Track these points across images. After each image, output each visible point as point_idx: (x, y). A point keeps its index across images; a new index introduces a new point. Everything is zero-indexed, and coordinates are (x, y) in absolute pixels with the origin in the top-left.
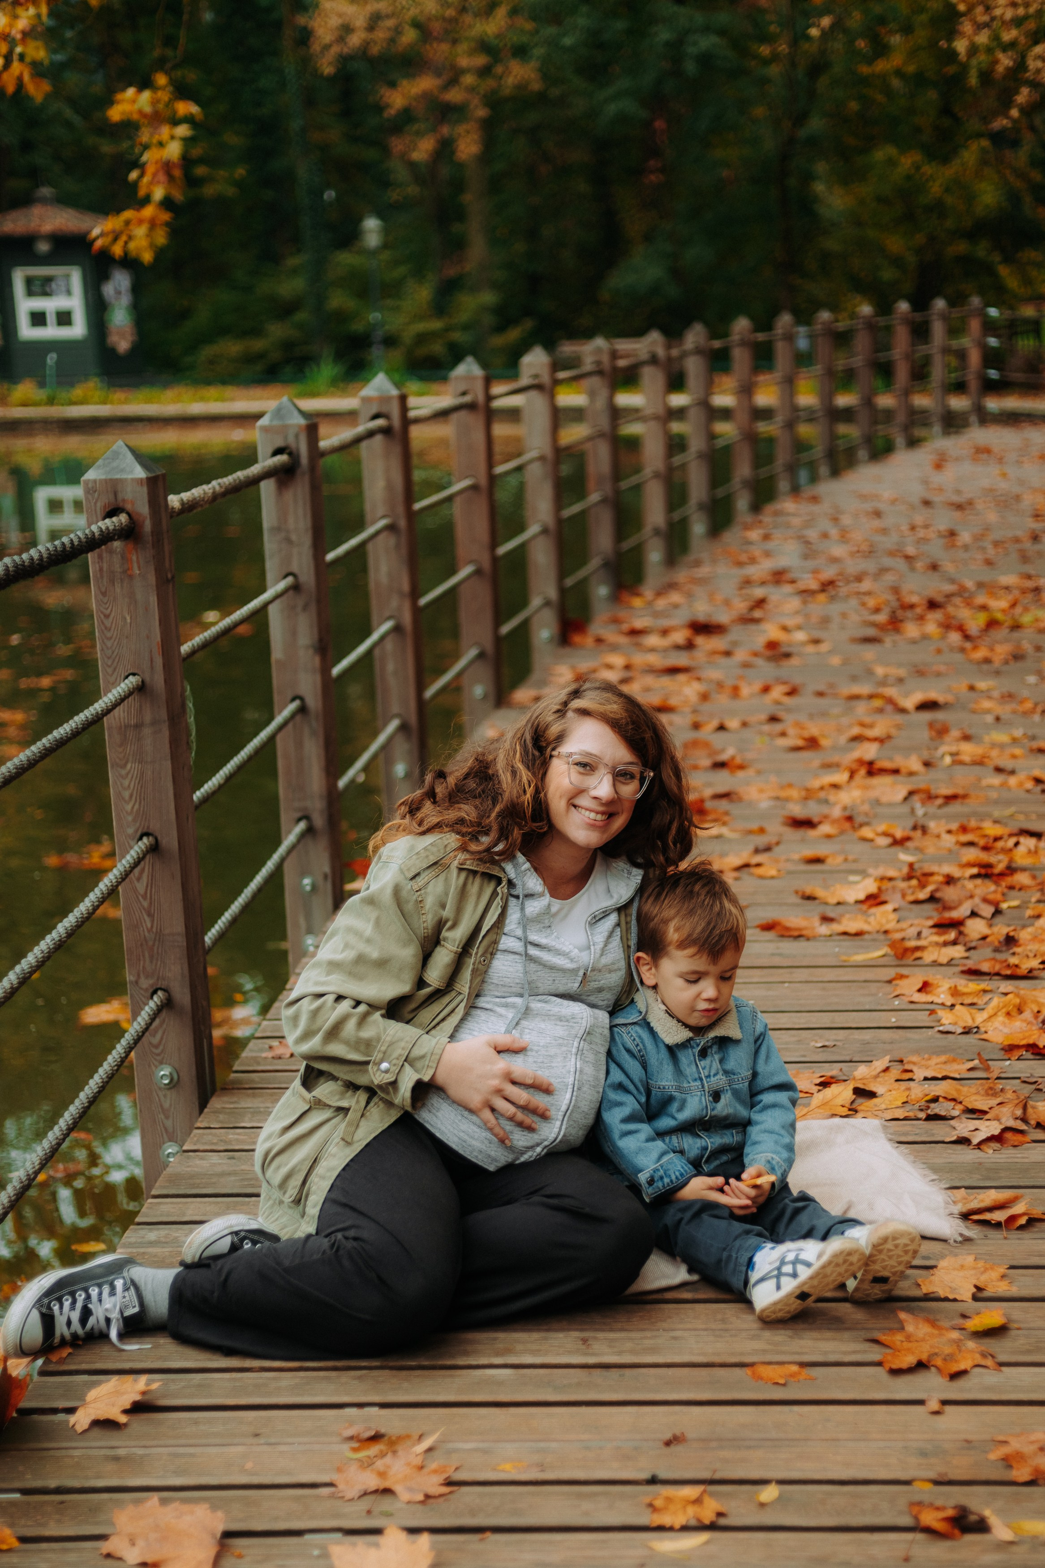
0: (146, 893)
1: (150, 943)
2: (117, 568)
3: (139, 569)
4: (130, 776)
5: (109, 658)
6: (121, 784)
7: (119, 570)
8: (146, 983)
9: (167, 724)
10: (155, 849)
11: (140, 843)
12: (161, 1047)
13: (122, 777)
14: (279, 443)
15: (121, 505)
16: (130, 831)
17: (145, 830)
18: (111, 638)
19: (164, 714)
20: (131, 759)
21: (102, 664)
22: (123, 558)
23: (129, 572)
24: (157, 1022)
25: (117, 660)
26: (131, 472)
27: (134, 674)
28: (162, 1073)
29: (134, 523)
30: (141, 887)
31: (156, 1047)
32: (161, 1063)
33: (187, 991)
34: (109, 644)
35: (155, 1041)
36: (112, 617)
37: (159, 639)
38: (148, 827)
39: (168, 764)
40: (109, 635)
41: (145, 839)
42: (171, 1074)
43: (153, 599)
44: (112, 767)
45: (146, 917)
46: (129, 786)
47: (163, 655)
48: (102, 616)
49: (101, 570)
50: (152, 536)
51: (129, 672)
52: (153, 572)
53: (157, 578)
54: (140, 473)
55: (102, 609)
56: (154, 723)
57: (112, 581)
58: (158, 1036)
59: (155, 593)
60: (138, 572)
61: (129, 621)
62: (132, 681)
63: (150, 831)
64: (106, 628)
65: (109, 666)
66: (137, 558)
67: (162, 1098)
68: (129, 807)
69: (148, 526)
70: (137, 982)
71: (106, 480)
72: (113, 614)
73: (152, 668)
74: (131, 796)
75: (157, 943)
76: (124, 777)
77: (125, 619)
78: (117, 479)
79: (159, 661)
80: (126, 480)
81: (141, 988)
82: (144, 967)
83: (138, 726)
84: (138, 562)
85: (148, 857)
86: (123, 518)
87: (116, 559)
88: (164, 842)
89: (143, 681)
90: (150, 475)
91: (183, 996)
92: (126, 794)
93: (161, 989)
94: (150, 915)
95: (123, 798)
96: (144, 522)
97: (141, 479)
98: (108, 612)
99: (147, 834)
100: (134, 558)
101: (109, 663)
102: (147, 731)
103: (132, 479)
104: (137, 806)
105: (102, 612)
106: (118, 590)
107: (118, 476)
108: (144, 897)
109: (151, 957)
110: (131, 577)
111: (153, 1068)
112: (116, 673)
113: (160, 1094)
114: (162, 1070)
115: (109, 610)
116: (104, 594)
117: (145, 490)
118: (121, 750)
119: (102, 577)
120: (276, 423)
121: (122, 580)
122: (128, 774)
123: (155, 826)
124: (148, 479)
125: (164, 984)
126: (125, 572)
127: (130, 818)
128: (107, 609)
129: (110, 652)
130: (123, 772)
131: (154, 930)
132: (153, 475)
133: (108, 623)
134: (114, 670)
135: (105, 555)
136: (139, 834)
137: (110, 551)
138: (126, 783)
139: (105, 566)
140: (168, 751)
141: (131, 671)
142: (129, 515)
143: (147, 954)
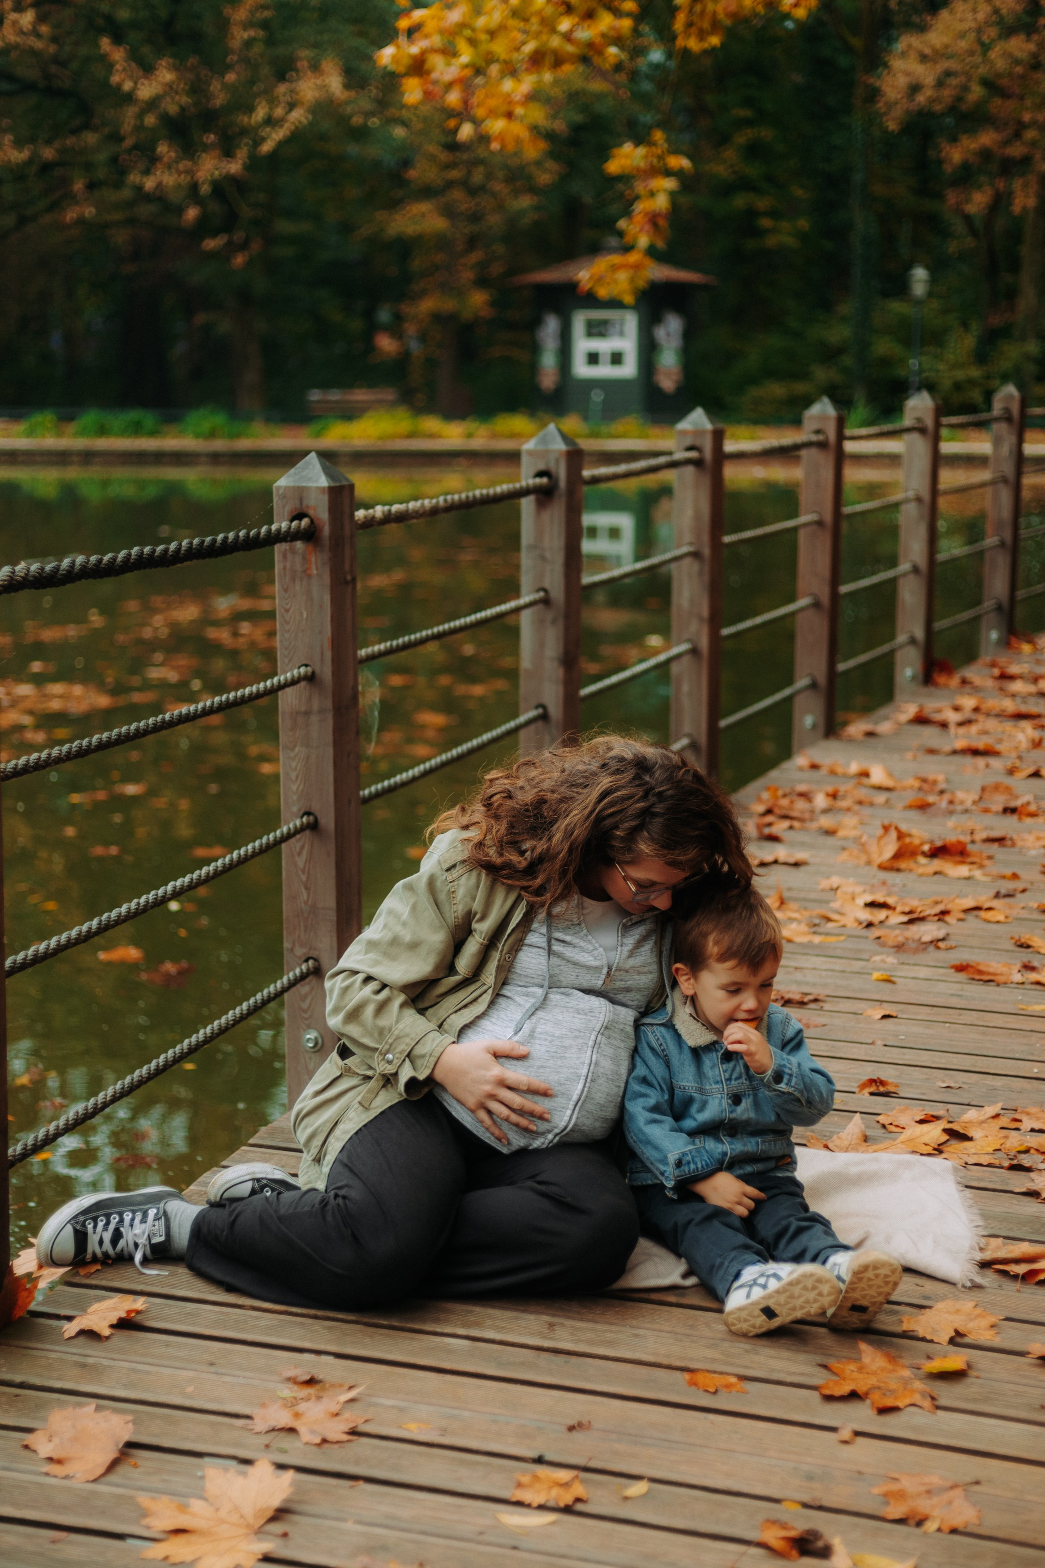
0: (304, 867)
1: (306, 914)
2: (298, 568)
3: (317, 569)
4: (297, 759)
5: (286, 649)
6: (290, 765)
8: (300, 951)
9: (332, 713)
10: (314, 827)
11: (302, 818)
13: (291, 758)
14: (541, 466)
15: (305, 510)
16: (295, 809)
17: (307, 810)
18: (288, 631)
19: (329, 704)
20: (299, 742)
21: (280, 654)
22: (304, 558)
23: (309, 572)
24: (307, 988)
25: (292, 651)
26: (317, 480)
27: (306, 666)
29: (315, 527)
30: (301, 861)
34: (287, 636)
37: (329, 635)
38: (312, 807)
39: (330, 751)
40: (287, 627)
41: (307, 817)
43: (327, 598)
44: (283, 747)
45: (303, 889)
46: (296, 768)
47: (332, 649)
48: (283, 611)
49: (285, 568)
50: (330, 539)
51: (302, 663)
52: (328, 573)
53: (332, 579)
54: (323, 482)
55: (283, 605)
56: (321, 711)
57: (293, 579)
58: (308, 1001)
59: (328, 592)
60: (315, 572)
61: (305, 616)
62: (304, 670)
63: (313, 811)
64: (286, 621)
65: (286, 656)
66: (316, 559)
67: (308, 1060)
68: (294, 787)
69: (326, 531)
70: (292, 950)
71: (294, 488)
72: (292, 610)
73: (322, 660)
74: (297, 777)
75: (311, 915)
76: (293, 759)
77: (302, 614)
78: (304, 486)
79: (328, 655)
80: (310, 487)
81: (296, 956)
82: (299, 937)
83: (307, 713)
84: (316, 563)
85: (307, 830)
86: (305, 522)
87: (298, 559)
88: (323, 821)
89: (313, 673)
90: (333, 484)
92: (293, 775)
93: (312, 956)
94: (307, 889)
95: (290, 778)
96: (323, 526)
97: (324, 488)
98: (288, 607)
99: (308, 813)
100: (313, 559)
101: (286, 653)
102: (314, 719)
103: (317, 488)
104: (301, 787)
106: (298, 588)
107: (304, 484)
108: (303, 871)
109: (306, 928)
110: (309, 576)
111: (302, 1028)
112: (291, 664)
114: (308, 1031)
115: (289, 605)
116: (286, 590)
117: (327, 497)
118: (291, 731)
119: (284, 575)
120: (541, 447)
121: (301, 580)
122: (295, 757)
123: (316, 807)
124: (331, 489)
125: (314, 954)
126: (305, 571)
127: (295, 797)
128: (287, 604)
129: (287, 643)
130: (292, 754)
131: (310, 902)
132: (338, 484)
133: (287, 619)
134: (290, 661)
135: (289, 555)
136: (302, 812)
137: (294, 552)
138: (294, 764)
139: (288, 565)
140: (330, 738)
141: (305, 662)
142: (312, 521)
143: (302, 925)
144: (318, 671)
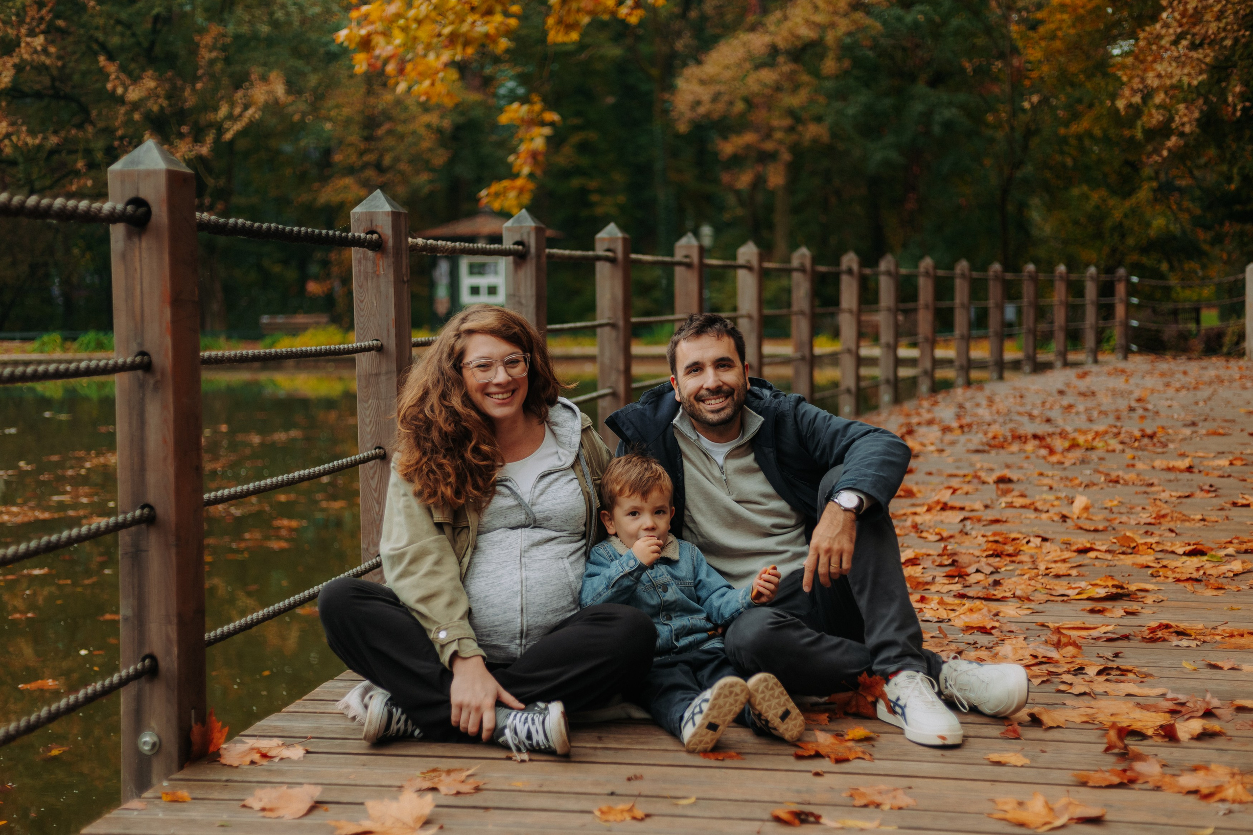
2: (370, 270)
3: (384, 271)
4: (370, 406)
6: (365, 416)
14: (519, 238)
15: (375, 229)
18: (363, 316)
19: (393, 366)
20: (372, 396)
22: (374, 263)
23: (377, 273)
26: (383, 207)
29: (382, 241)
43: (391, 291)
44: (360, 406)
46: (369, 414)
50: (394, 252)
52: (393, 274)
53: (395, 278)
54: (387, 208)
56: (388, 372)
59: (394, 287)
66: (383, 264)
71: (366, 214)
73: (388, 338)
76: (367, 409)
78: (374, 212)
80: (379, 213)
86: (376, 237)
87: (370, 264)
90: (394, 211)
95: (365, 423)
96: (388, 242)
97: (388, 212)
100: (381, 263)
102: (383, 378)
103: (383, 212)
106: (370, 284)
107: (375, 210)
110: (378, 276)
117: (390, 219)
121: (372, 278)
132: (396, 211)
141: (375, 337)
144: (385, 345)
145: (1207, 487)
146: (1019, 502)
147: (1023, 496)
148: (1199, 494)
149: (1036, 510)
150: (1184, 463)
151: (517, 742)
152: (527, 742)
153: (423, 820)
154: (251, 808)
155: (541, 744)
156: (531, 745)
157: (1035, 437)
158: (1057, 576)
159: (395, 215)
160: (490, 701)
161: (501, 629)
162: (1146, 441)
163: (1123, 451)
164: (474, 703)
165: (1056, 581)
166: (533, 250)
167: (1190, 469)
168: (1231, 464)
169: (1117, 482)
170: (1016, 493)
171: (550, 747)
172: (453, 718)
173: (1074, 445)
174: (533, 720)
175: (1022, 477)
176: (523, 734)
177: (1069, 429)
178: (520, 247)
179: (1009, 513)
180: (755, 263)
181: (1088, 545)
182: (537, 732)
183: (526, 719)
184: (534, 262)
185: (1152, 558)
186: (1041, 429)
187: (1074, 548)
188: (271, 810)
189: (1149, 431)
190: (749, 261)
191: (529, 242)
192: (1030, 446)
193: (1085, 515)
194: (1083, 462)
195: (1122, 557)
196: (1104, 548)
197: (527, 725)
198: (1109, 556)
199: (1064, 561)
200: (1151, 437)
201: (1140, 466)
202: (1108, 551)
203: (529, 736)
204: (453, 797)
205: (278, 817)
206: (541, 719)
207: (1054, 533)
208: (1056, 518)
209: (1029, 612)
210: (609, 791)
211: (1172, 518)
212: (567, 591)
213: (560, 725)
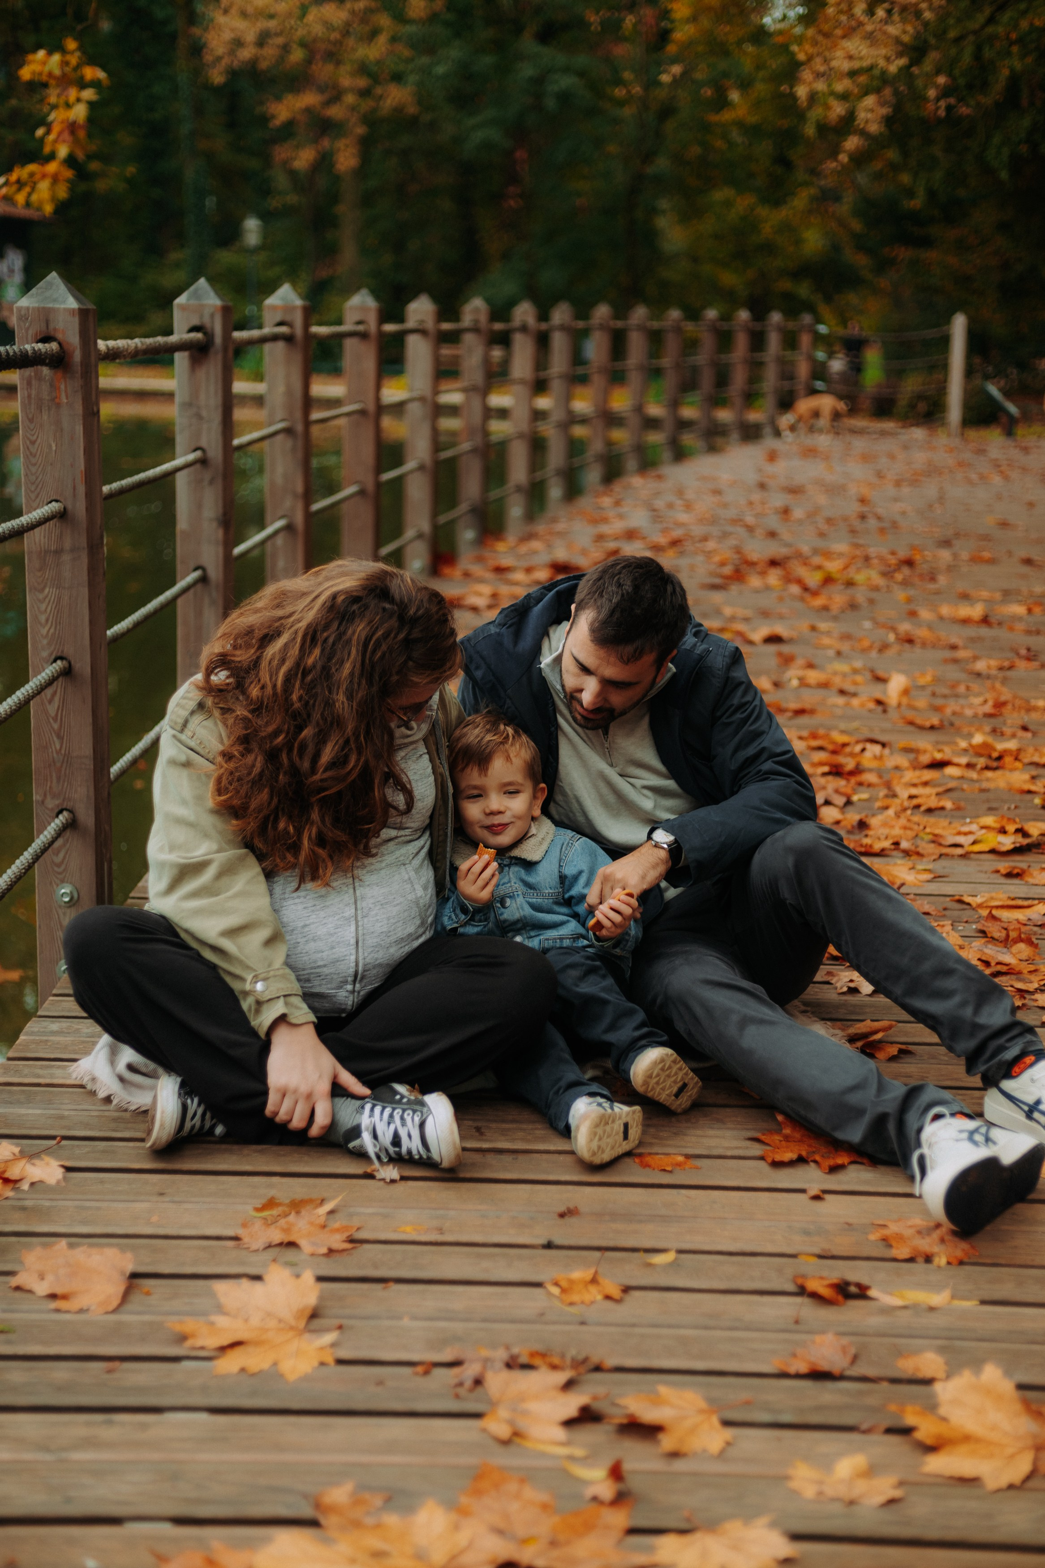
0: (57, 715)
1: (58, 765)
2: (45, 395)
3: (67, 398)
4: (47, 600)
5: (33, 484)
6: (38, 608)
7: (47, 398)
8: (51, 804)
9: (86, 552)
10: (67, 673)
11: (54, 665)
12: (63, 867)
13: (39, 600)
14: (196, 322)
15: (52, 333)
16: (45, 654)
17: (59, 654)
18: (35, 465)
19: (83, 541)
20: (49, 584)
21: (26, 490)
22: (51, 385)
23: (57, 400)
24: (60, 842)
25: (40, 486)
26: (64, 302)
27: (57, 501)
28: (63, 891)
29: (64, 352)
30: (52, 709)
31: (59, 865)
32: (62, 881)
33: (92, 813)
34: (33, 469)
35: (58, 859)
36: (38, 443)
37: (83, 468)
38: (62, 651)
39: (85, 591)
40: (33, 460)
41: (59, 662)
42: (71, 892)
43: (79, 429)
44: (30, 591)
45: (55, 739)
46: (46, 610)
47: (86, 482)
48: (28, 442)
49: (29, 396)
50: (82, 366)
51: (52, 498)
52: (81, 402)
53: (83, 407)
54: (72, 303)
55: (29, 435)
56: (73, 550)
57: (40, 408)
58: (61, 855)
59: (81, 422)
60: (65, 401)
61: (54, 448)
62: (55, 506)
63: (64, 655)
64: (31, 454)
65: (32, 492)
66: (66, 387)
67: (61, 916)
68: (44, 631)
69: (77, 356)
70: (43, 802)
71: (38, 309)
72: (39, 441)
73: (74, 495)
74: (47, 620)
75: (65, 765)
76: (41, 601)
77: (51, 446)
78: (50, 308)
79: (81, 489)
80: (58, 309)
81: (47, 808)
82: (51, 788)
83: (58, 552)
84: (66, 392)
85: (60, 679)
86: (54, 346)
87: (45, 387)
88: (77, 666)
89: (65, 508)
90: (82, 307)
91: (87, 817)
92: (43, 618)
93: (66, 810)
94: (59, 736)
95: (40, 623)
96: (74, 352)
97: (74, 310)
99: (61, 658)
100: (63, 387)
101: (33, 489)
102: (66, 557)
103: (65, 309)
104: (52, 630)
105: (28, 439)
106: (45, 417)
107: (51, 305)
108: (55, 720)
109: (59, 779)
110: (58, 405)
111: (55, 887)
112: (38, 500)
113: (60, 912)
114: (63, 888)
115: (35, 437)
116: (31, 421)
117: (76, 320)
118: (39, 574)
119: (30, 403)
120: (191, 302)
121: (49, 409)
122: (45, 598)
123: (69, 651)
124: (81, 309)
125: (69, 805)
126: (53, 400)
127: (45, 642)
128: (33, 435)
129: (34, 478)
130: (41, 596)
131: (63, 752)
132: (85, 307)
133: (33, 450)
134: (37, 497)
135: (33, 382)
136: (53, 657)
137: (39, 378)
138: (43, 607)
139: (33, 392)
140: (86, 578)
141: (54, 498)
142: (60, 344)
143: (54, 775)
144: (69, 507)
145: (1023, 652)
146: (813, 676)
147: (811, 666)
148: (1022, 664)
149: (842, 692)
150: (976, 611)
151: (377, 1150)
152: (392, 1150)
153: (308, 1313)
154: (30, 1291)
155: (414, 1152)
156: (399, 1154)
157: (773, 563)
158: (930, 811)
159: (83, 314)
160: (325, 1086)
161: (326, 971)
162: (906, 571)
163: (889, 589)
164: (304, 1089)
165: (931, 820)
166: (218, 339)
167: (985, 621)
168: (1030, 611)
169: (910, 641)
170: (800, 662)
171: (429, 1158)
172: (270, 1108)
173: (828, 580)
174: (402, 1118)
175: (794, 634)
176: (386, 1138)
177: (805, 549)
178: (199, 336)
179: (809, 698)
180: (430, 324)
181: (939, 756)
182: (410, 1136)
183: (391, 1116)
184: (220, 357)
185: (1026, 777)
186: (774, 550)
187: (925, 759)
188: (65, 1297)
189: (903, 554)
190: (422, 322)
191: (213, 329)
192: (774, 577)
193: (905, 701)
194: (853, 606)
195: (989, 774)
196: (964, 760)
197: (392, 1127)
198: (974, 775)
199: (926, 784)
200: (909, 563)
201: (925, 614)
202: (970, 766)
203: (396, 1141)
204: (324, 1259)
205: (81, 1311)
206: (417, 1119)
207: (883, 731)
208: (872, 705)
209: (929, 876)
210: (543, 1241)
211: (1013, 705)
212: (415, 911)
213: (452, 1133)
